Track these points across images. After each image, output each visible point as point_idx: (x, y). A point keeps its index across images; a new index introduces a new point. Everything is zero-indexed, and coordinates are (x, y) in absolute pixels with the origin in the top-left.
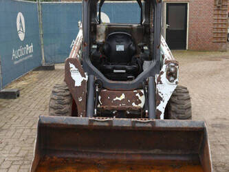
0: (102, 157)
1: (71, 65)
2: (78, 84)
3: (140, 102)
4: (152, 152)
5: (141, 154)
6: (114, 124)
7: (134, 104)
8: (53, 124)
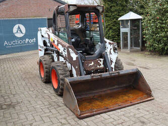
0: (93, 95)
1: (70, 50)
2: (74, 59)
3: (101, 65)
4: (114, 87)
5: (110, 89)
6: (103, 76)
7: (98, 66)
8: (74, 81)
